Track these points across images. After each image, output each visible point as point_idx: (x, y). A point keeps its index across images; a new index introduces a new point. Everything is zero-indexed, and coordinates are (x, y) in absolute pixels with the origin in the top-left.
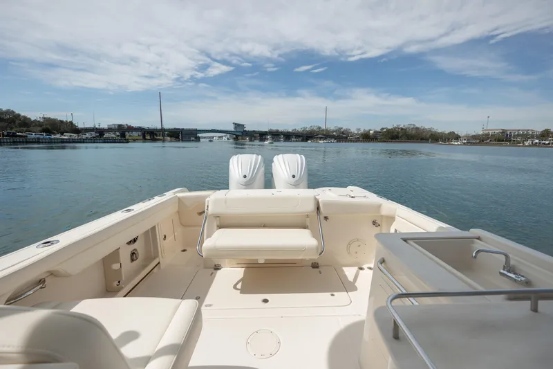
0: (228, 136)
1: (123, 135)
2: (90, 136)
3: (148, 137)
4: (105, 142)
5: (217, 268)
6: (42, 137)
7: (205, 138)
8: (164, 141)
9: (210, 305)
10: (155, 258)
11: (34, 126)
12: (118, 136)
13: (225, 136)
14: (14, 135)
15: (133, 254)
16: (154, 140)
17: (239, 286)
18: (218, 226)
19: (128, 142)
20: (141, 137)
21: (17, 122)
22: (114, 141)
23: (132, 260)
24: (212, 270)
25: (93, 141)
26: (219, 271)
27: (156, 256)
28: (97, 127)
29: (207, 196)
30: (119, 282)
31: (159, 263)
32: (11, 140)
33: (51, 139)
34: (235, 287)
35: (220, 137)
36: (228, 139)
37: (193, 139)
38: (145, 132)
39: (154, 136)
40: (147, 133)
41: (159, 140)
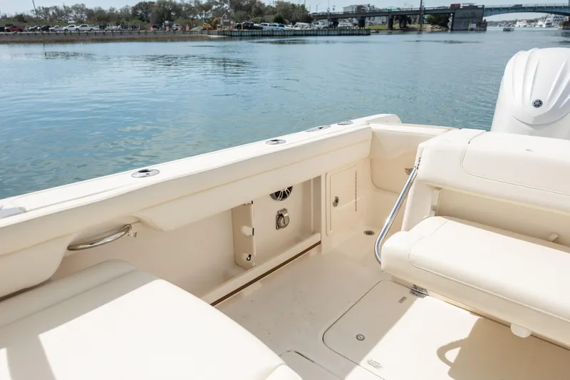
0: (551, 17)
1: (362, 23)
2: (322, 27)
3: (396, 26)
4: (340, 35)
5: (417, 291)
6: (275, 28)
7: (496, 24)
8: (420, 31)
9: (377, 366)
10: (314, 233)
11: (268, 14)
12: (355, 25)
13: (544, 19)
14: (252, 27)
15: (280, 216)
16: (405, 30)
17: (452, 355)
18: (434, 209)
19: (369, 34)
20: (387, 26)
21: (253, 9)
22: (352, 33)
23: (278, 226)
24: (407, 292)
25: (327, 32)
26: (419, 299)
27: (317, 230)
28: (331, 11)
29: (425, 138)
30: (250, 256)
31: (319, 243)
32: (250, 34)
33: (284, 31)
34: (442, 352)
35: (530, 22)
36: (549, 25)
37: (474, 26)
38: (393, 16)
39: (405, 24)
40: (396, 19)
41: (413, 30)
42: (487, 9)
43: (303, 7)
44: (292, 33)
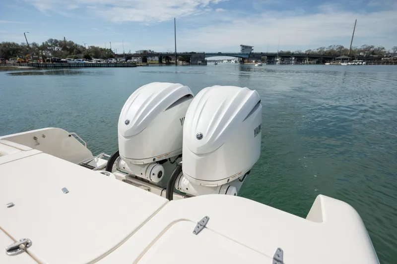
0: (237, 59)
1: (145, 60)
3: (164, 62)
7: (210, 61)
8: (176, 64)
13: (234, 59)
14: (58, 61)
16: (168, 64)
20: (158, 61)
35: (228, 60)
36: (236, 62)
37: (200, 62)
38: (161, 57)
39: (168, 60)
40: (163, 58)
41: (173, 63)
42: (206, 54)
43: (110, 49)
44: (83, 65)
